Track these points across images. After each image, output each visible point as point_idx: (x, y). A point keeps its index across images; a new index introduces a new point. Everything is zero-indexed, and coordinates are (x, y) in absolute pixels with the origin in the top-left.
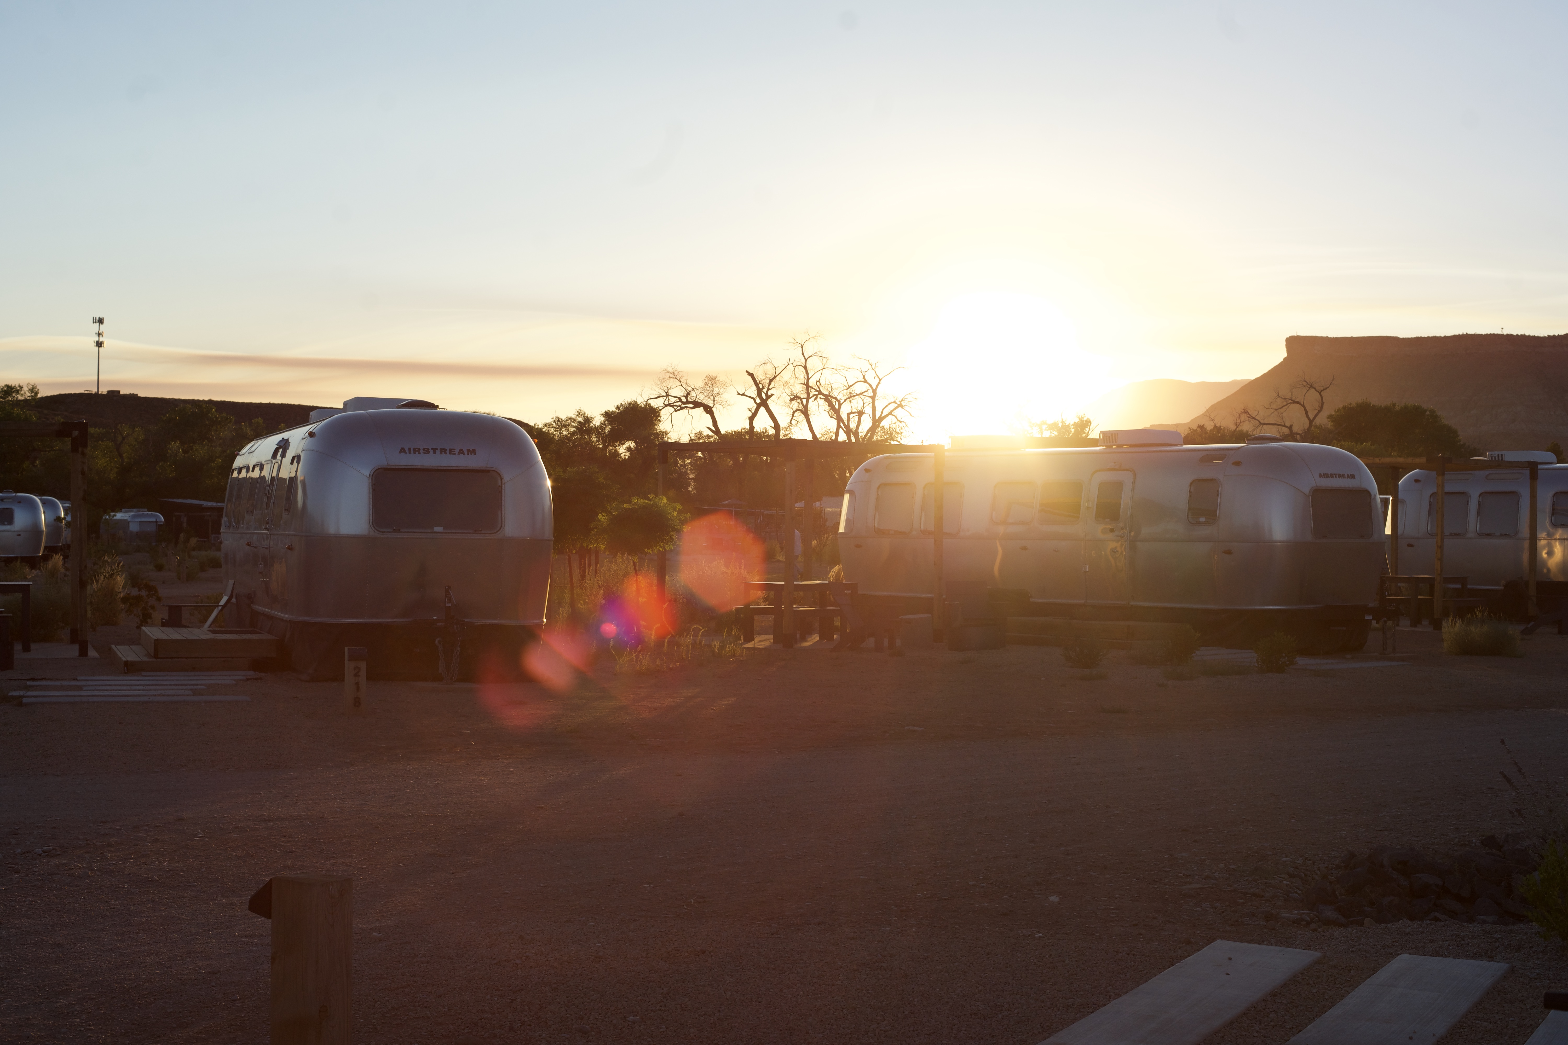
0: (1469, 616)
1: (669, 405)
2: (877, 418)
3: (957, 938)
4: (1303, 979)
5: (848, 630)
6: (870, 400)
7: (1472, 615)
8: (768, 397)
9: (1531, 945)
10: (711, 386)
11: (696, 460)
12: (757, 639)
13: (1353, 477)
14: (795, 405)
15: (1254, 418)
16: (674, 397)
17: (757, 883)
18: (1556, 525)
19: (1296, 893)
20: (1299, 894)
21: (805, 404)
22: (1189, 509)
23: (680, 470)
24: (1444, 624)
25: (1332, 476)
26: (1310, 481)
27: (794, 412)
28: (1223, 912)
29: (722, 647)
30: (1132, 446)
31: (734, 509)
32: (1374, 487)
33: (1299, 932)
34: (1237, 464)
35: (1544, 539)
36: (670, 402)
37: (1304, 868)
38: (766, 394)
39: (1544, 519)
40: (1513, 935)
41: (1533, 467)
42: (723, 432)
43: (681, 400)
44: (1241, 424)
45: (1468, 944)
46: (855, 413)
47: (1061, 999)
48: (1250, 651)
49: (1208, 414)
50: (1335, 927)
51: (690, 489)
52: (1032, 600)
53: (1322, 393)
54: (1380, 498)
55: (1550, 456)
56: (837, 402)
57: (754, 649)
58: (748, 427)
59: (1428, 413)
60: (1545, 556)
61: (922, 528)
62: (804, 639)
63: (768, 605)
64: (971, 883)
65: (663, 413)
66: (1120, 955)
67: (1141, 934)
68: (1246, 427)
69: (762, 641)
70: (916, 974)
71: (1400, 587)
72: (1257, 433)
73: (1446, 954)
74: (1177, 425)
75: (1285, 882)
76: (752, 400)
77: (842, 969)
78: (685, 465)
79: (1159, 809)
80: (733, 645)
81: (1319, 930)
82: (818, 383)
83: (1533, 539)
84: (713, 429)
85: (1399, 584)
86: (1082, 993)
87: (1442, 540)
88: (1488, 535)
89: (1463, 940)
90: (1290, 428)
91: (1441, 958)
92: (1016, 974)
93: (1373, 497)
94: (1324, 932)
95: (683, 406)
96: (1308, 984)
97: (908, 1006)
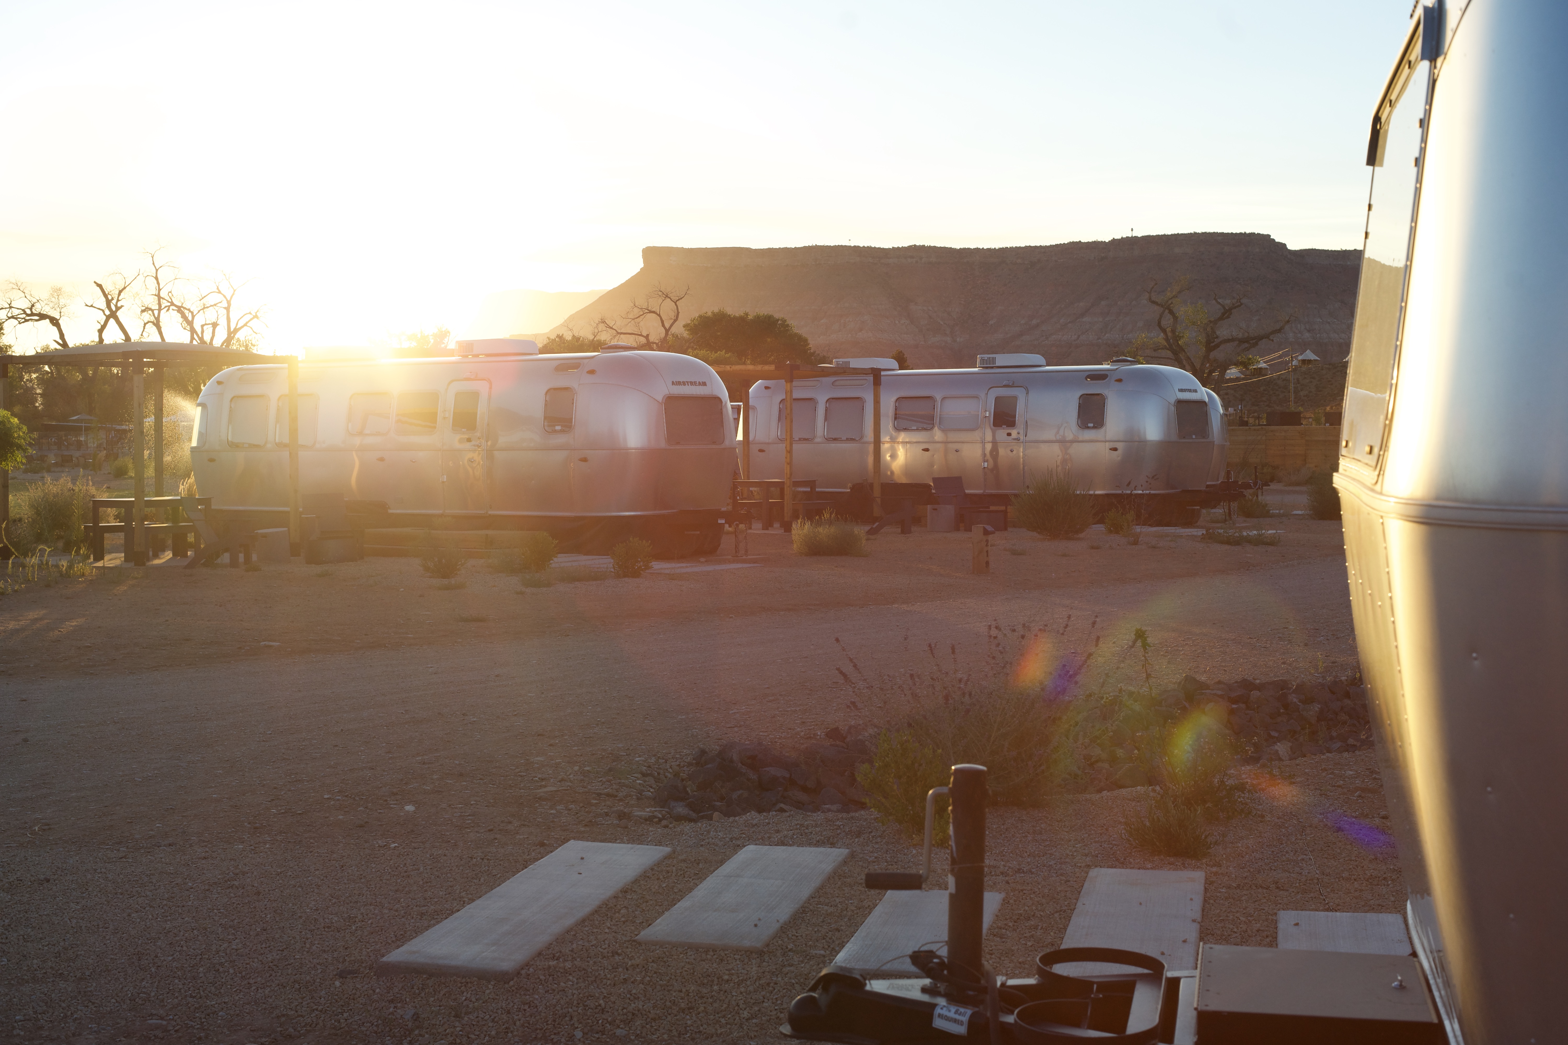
0: (817, 517)
1: (13, 317)
2: (232, 330)
3: (311, 852)
4: (653, 875)
5: (202, 546)
6: (225, 311)
7: (820, 518)
8: (118, 308)
9: (870, 830)
10: (57, 297)
11: (43, 375)
12: (107, 557)
13: (704, 384)
14: (147, 316)
15: (611, 328)
16: (18, 309)
17: (106, 807)
18: (898, 429)
19: (649, 791)
20: (651, 792)
21: (156, 316)
22: (545, 418)
23: (26, 385)
24: (794, 526)
25: (684, 383)
26: (662, 389)
27: (145, 324)
28: (577, 813)
29: (70, 567)
30: (488, 355)
31: (83, 425)
32: (724, 394)
33: (651, 829)
34: (592, 372)
35: (888, 442)
36: (13, 315)
37: (657, 766)
38: (116, 306)
39: (887, 424)
40: (854, 822)
41: (876, 373)
42: (71, 345)
43: (25, 313)
44: (599, 334)
45: (811, 833)
46: (209, 324)
47: (415, 907)
48: (606, 557)
49: (566, 324)
50: (685, 822)
51: (37, 405)
52: (390, 511)
53: (677, 303)
54: (731, 405)
55: (894, 364)
56: (190, 313)
57: (104, 567)
58: (97, 340)
59: (779, 322)
60: (888, 458)
61: (277, 441)
62: (156, 556)
63: (119, 522)
64: (326, 796)
65: (5, 326)
66: (475, 860)
67: (496, 839)
68: (604, 336)
69: (113, 560)
70: (269, 891)
71: (752, 492)
72: (614, 342)
73: (791, 843)
74: (536, 336)
75: (637, 781)
76: (101, 311)
77: (192, 890)
78: (31, 380)
79: (516, 715)
80: (81, 564)
81: (670, 826)
82: (170, 294)
83: (877, 442)
84: (61, 342)
85: (751, 489)
86: (436, 900)
87: (791, 445)
88: (835, 439)
89: (807, 829)
90: (647, 337)
91: (785, 847)
92: (370, 885)
93: (724, 404)
94: (675, 828)
95: (28, 318)
96: (658, 879)
97: (261, 923)
